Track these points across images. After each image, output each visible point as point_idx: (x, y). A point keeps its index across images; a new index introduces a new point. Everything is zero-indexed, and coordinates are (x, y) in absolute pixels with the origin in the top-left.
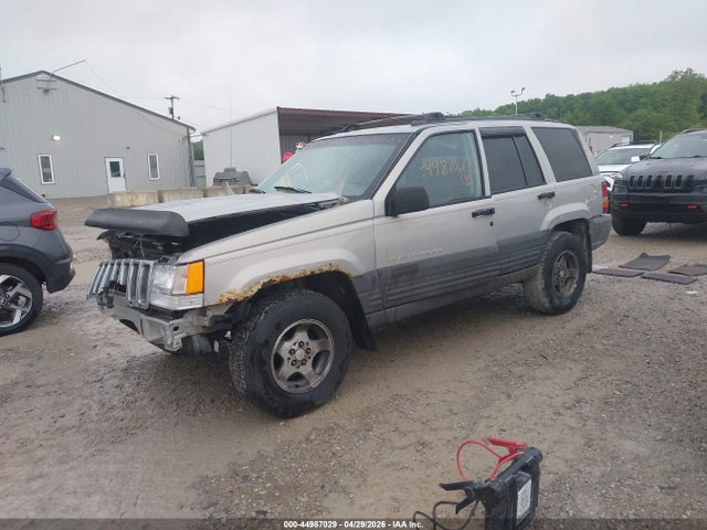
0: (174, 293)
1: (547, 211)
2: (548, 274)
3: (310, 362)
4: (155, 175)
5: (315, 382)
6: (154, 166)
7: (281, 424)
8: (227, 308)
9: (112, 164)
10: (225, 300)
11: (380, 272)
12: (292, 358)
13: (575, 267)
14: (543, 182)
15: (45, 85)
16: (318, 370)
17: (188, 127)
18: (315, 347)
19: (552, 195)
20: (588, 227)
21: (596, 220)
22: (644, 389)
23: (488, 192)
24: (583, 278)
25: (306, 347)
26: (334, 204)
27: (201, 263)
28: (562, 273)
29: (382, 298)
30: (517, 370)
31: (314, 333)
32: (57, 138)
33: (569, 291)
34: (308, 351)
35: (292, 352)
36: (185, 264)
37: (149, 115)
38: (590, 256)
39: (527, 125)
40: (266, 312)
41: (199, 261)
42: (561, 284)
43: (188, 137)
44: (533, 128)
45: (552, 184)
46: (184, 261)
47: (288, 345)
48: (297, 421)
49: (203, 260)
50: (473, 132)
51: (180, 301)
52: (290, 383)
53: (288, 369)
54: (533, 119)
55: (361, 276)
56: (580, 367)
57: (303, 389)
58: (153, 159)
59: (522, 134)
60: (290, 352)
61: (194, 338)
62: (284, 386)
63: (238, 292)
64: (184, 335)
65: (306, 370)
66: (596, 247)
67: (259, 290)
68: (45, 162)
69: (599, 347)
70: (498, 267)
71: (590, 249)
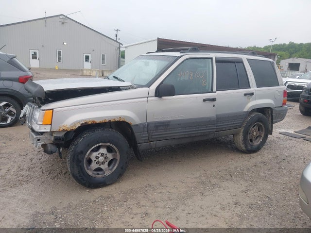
0: (38, 123)
1: (248, 102)
2: (246, 133)
3: (107, 163)
4: (103, 63)
5: (107, 173)
6: (103, 59)
7: (87, 191)
8: (64, 133)
9: (86, 56)
10: (61, 129)
11: (148, 124)
12: (97, 160)
13: (262, 131)
14: (249, 87)
15: (62, 21)
16: (111, 167)
17: (120, 43)
18: (110, 156)
19: (252, 94)
20: (272, 112)
21: (277, 109)
22: (274, 202)
23: (214, 89)
24: (266, 137)
25: (105, 156)
26: (129, 88)
27: (52, 111)
28: (255, 134)
29: (148, 137)
30: (214, 181)
31: (110, 150)
32: (65, 44)
33: (257, 143)
34: (106, 158)
35: (97, 157)
36: (44, 110)
37: (104, 37)
38: (272, 126)
39: (245, 58)
40: (84, 138)
41: (51, 109)
42: (253, 139)
43: (119, 48)
44: (247, 59)
45: (254, 88)
46: (44, 109)
47: (95, 154)
48: (96, 190)
49: (53, 109)
50: (211, 59)
51: (40, 127)
52: (95, 172)
53: (94, 166)
54: (250, 55)
55: (137, 125)
56: (247, 184)
57: (100, 176)
58: (103, 56)
59: (240, 62)
60: (96, 158)
61: (48, 145)
62: (90, 173)
63: (67, 126)
64: (43, 143)
65: (104, 167)
66: (276, 122)
67: (79, 127)
68: (60, 53)
69: (262, 174)
70: (215, 127)
71: (272, 123)
